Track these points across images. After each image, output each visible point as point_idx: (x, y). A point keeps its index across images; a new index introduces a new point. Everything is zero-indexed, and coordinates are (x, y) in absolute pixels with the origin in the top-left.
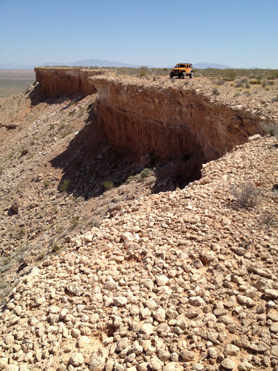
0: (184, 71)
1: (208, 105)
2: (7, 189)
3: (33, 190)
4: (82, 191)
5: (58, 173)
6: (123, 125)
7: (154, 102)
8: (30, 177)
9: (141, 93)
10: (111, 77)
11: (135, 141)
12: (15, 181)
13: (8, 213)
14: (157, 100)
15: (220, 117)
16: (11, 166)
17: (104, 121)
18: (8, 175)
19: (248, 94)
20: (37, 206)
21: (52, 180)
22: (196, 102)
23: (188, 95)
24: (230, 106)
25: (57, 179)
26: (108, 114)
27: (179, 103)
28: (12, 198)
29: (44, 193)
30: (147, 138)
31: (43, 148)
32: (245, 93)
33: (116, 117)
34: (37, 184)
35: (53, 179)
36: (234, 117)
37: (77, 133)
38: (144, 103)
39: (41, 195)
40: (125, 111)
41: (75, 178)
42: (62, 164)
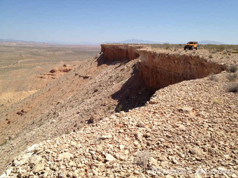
0: (193, 46)
1: (206, 63)
2: (87, 109)
3: (102, 110)
5: (116, 102)
6: (154, 76)
7: (175, 62)
8: (100, 103)
9: (167, 58)
10: (149, 49)
12: (92, 105)
13: (88, 122)
15: (213, 69)
16: (88, 98)
17: (143, 74)
18: (88, 102)
19: (228, 58)
21: (113, 105)
22: (199, 62)
23: (195, 59)
24: (218, 63)
25: (115, 105)
26: (146, 69)
27: (190, 63)
28: (90, 114)
29: (108, 112)
31: (106, 88)
32: (226, 57)
33: (151, 71)
34: (104, 107)
36: (220, 68)
37: (127, 80)
38: (169, 63)
39: (106, 113)
40: (157, 68)
41: (125, 105)
42: (118, 97)
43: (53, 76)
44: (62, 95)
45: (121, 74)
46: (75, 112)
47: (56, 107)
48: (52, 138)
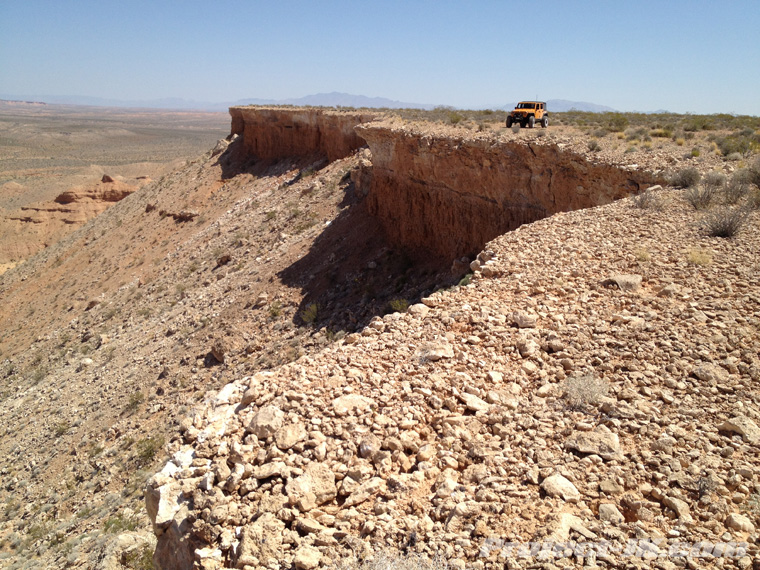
0: (533, 115)
1: (581, 167)
2: (201, 321)
3: (250, 323)
4: (344, 321)
5: (295, 295)
6: (417, 208)
7: (481, 165)
8: (243, 299)
9: (457, 152)
10: (398, 125)
11: (440, 235)
12: (214, 307)
13: (205, 363)
14: (487, 163)
15: (602, 184)
16: (198, 283)
17: (380, 203)
18: (201, 297)
19: (648, 149)
20: (259, 349)
21: (285, 306)
22: (558, 165)
23: (544, 154)
24: (619, 165)
25: (293, 304)
26: (388, 189)
27: (527, 167)
28: (211, 337)
29: (271, 327)
30: (464, 229)
31: (259, 252)
32: (642, 148)
33: (404, 194)
34: (257, 311)
35: (287, 303)
36: (626, 181)
37: (328, 223)
38: (462, 168)
39: (266, 331)
40: (423, 183)
41: (327, 303)
42: (301, 277)
43: (69, 214)
44: (105, 277)
45: (307, 206)
46: (158, 332)
47: (89, 318)
48: (85, 418)
